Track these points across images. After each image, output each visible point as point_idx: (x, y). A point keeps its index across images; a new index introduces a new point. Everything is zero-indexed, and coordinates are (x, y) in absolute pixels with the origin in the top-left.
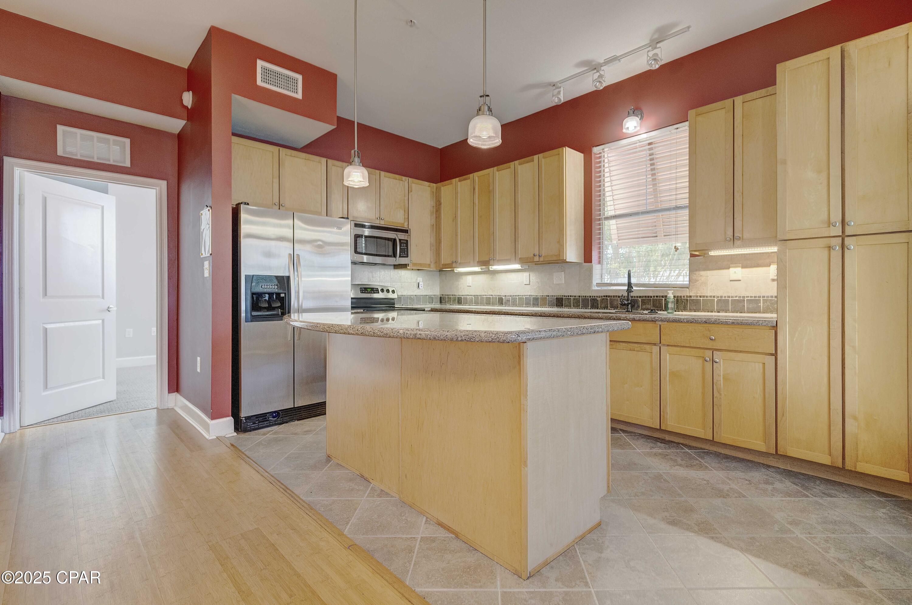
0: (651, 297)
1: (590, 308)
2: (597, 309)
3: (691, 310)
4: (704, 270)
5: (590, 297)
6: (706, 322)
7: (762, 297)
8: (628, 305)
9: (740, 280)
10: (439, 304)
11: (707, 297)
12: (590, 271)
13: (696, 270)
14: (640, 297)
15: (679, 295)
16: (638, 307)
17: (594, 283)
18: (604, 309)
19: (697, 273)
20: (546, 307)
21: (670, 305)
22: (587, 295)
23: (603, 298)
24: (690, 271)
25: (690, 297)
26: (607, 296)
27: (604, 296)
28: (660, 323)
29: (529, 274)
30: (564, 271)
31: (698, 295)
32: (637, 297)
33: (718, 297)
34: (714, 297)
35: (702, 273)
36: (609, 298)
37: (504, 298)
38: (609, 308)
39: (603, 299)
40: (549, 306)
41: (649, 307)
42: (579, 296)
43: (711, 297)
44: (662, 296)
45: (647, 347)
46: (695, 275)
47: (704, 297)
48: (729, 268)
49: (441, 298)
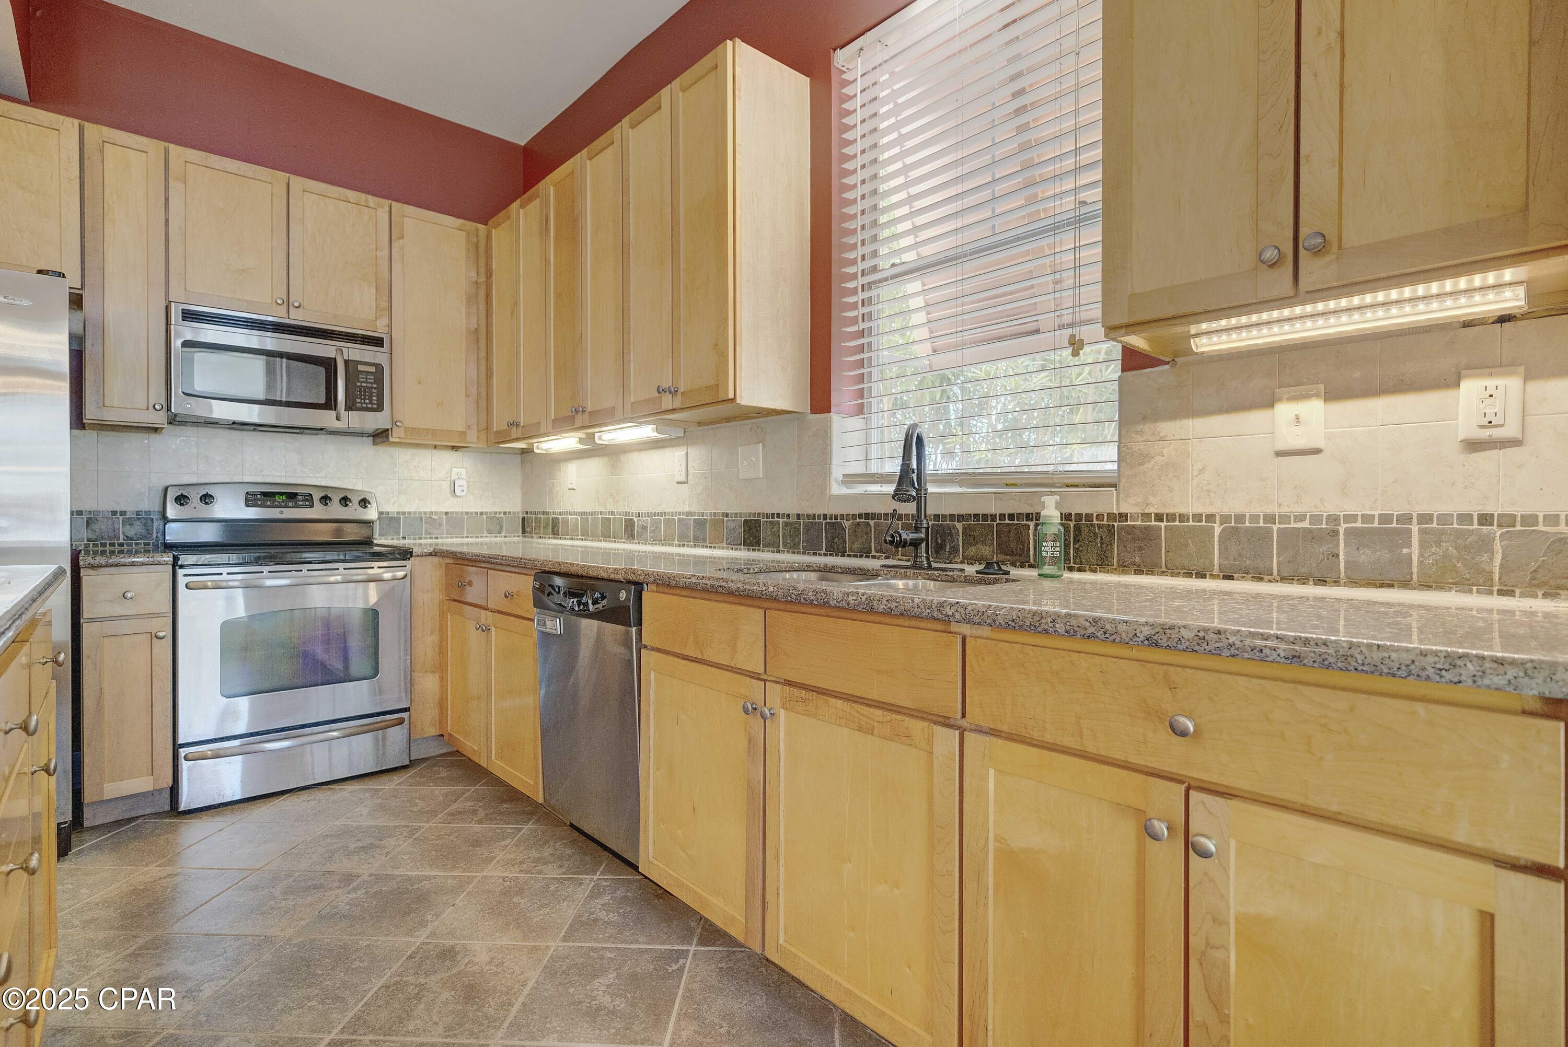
0: (993, 517)
1: (824, 551)
2: (843, 556)
3: (1123, 568)
4: (1174, 415)
5: (825, 517)
6: (1152, 642)
7: (1415, 520)
8: (915, 544)
9: (1317, 451)
10: (520, 534)
11: (1183, 518)
12: (825, 436)
13: (1144, 419)
14: (961, 518)
15: (1084, 510)
16: (954, 550)
17: (837, 472)
18: (861, 556)
19: (1148, 428)
20: (723, 548)
21: (1048, 549)
22: (817, 512)
23: (858, 520)
24: (1124, 423)
25: (1123, 517)
26: (867, 516)
27: (860, 516)
28: (966, 629)
29: (684, 453)
30: (762, 441)
31: (1152, 510)
32: (952, 517)
33: (1225, 519)
34: (1211, 518)
35: (1167, 428)
36: (872, 522)
37: (636, 520)
38: (873, 553)
39: (858, 524)
40: (729, 544)
41: (986, 551)
42: (798, 516)
43: (1198, 517)
44: (1028, 515)
45: (917, 726)
46: (1139, 438)
47: (1171, 517)
48: (1270, 404)
49: (523, 519)
